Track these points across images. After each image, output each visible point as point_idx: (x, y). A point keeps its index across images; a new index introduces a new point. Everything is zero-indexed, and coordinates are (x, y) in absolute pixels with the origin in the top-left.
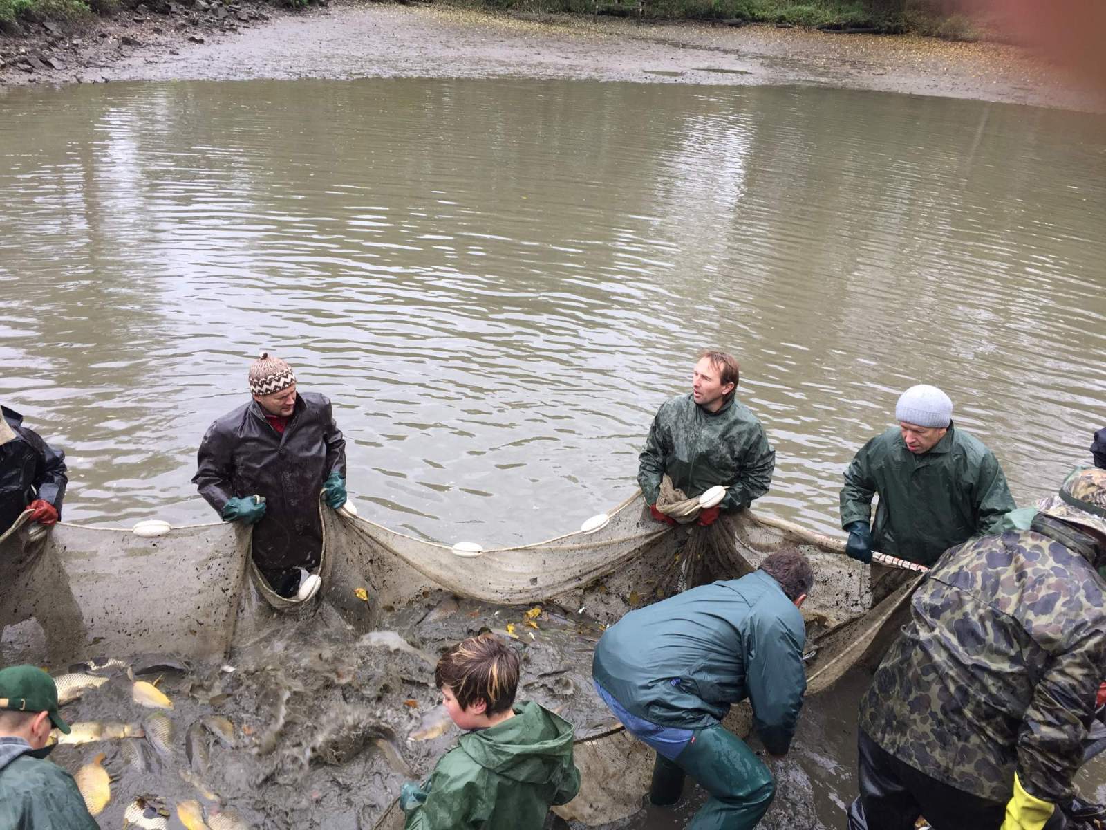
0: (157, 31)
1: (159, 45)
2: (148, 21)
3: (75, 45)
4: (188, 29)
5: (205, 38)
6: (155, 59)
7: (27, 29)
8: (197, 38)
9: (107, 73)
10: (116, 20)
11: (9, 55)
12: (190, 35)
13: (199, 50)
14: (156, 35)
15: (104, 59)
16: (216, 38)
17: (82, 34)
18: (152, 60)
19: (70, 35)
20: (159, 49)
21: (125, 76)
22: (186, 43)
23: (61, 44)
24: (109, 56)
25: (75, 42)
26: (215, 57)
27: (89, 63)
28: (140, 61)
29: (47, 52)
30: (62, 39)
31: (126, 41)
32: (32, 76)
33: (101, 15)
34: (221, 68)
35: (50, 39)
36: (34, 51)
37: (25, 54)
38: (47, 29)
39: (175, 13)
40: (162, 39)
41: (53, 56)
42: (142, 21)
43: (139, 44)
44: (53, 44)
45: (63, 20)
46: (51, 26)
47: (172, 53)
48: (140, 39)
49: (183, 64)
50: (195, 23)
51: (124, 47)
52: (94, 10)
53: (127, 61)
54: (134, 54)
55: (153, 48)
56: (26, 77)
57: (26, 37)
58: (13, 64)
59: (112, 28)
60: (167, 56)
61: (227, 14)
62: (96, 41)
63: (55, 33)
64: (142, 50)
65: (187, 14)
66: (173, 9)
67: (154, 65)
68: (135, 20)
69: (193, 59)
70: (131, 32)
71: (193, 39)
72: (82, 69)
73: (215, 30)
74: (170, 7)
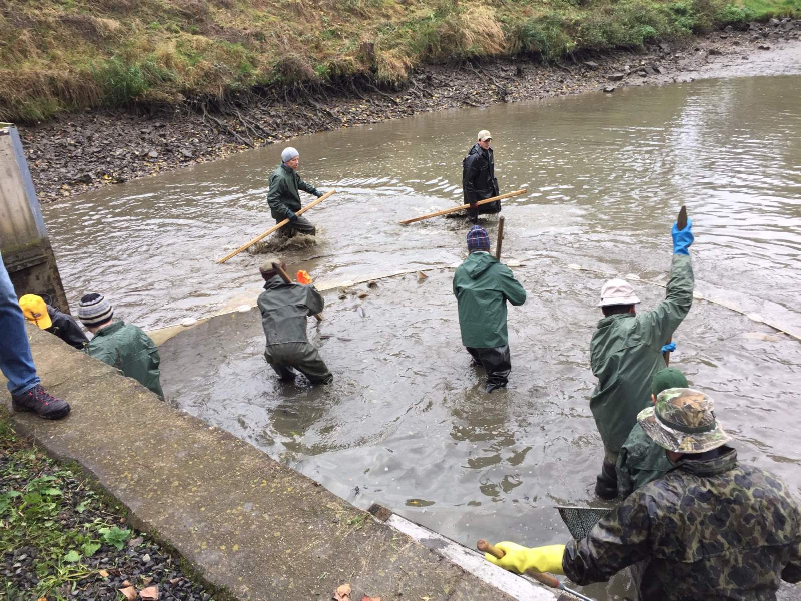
0: (736, 43)
1: (736, 53)
2: (731, 37)
3: (678, 57)
4: (759, 40)
5: (771, 46)
6: (730, 63)
7: (648, 49)
8: (765, 46)
9: (695, 75)
10: (708, 38)
11: (634, 66)
12: (760, 45)
13: (765, 55)
14: (734, 46)
15: (694, 65)
16: (780, 45)
17: (683, 49)
18: (728, 64)
19: (675, 51)
20: (734, 56)
21: (706, 76)
22: (756, 51)
23: (667, 57)
24: (698, 63)
25: (677, 55)
26: (776, 59)
27: (684, 69)
28: (719, 66)
29: (658, 63)
30: (669, 54)
31: (712, 52)
32: (645, 79)
33: (699, 36)
34: (779, 67)
35: (661, 54)
36: (650, 63)
37: (644, 65)
38: (661, 48)
39: (752, 29)
40: (738, 49)
41: (661, 65)
42: (726, 38)
43: (721, 53)
44: (663, 58)
45: (673, 41)
46: (664, 46)
47: (744, 58)
48: (722, 50)
49: (750, 65)
50: (766, 35)
51: (710, 57)
52: (694, 33)
53: (711, 66)
54: (716, 61)
55: (730, 56)
56: (642, 79)
57: (646, 54)
58: (635, 72)
59: (705, 44)
60: (740, 61)
61: (793, 26)
62: (691, 54)
63: (665, 50)
64: (722, 57)
65: (761, 29)
66: (752, 27)
67: (728, 67)
68: (722, 37)
69: (759, 61)
70: (718, 45)
71: (762, 47)
72: (678, 73)
73: (781, 39)
74: (749, 25)
